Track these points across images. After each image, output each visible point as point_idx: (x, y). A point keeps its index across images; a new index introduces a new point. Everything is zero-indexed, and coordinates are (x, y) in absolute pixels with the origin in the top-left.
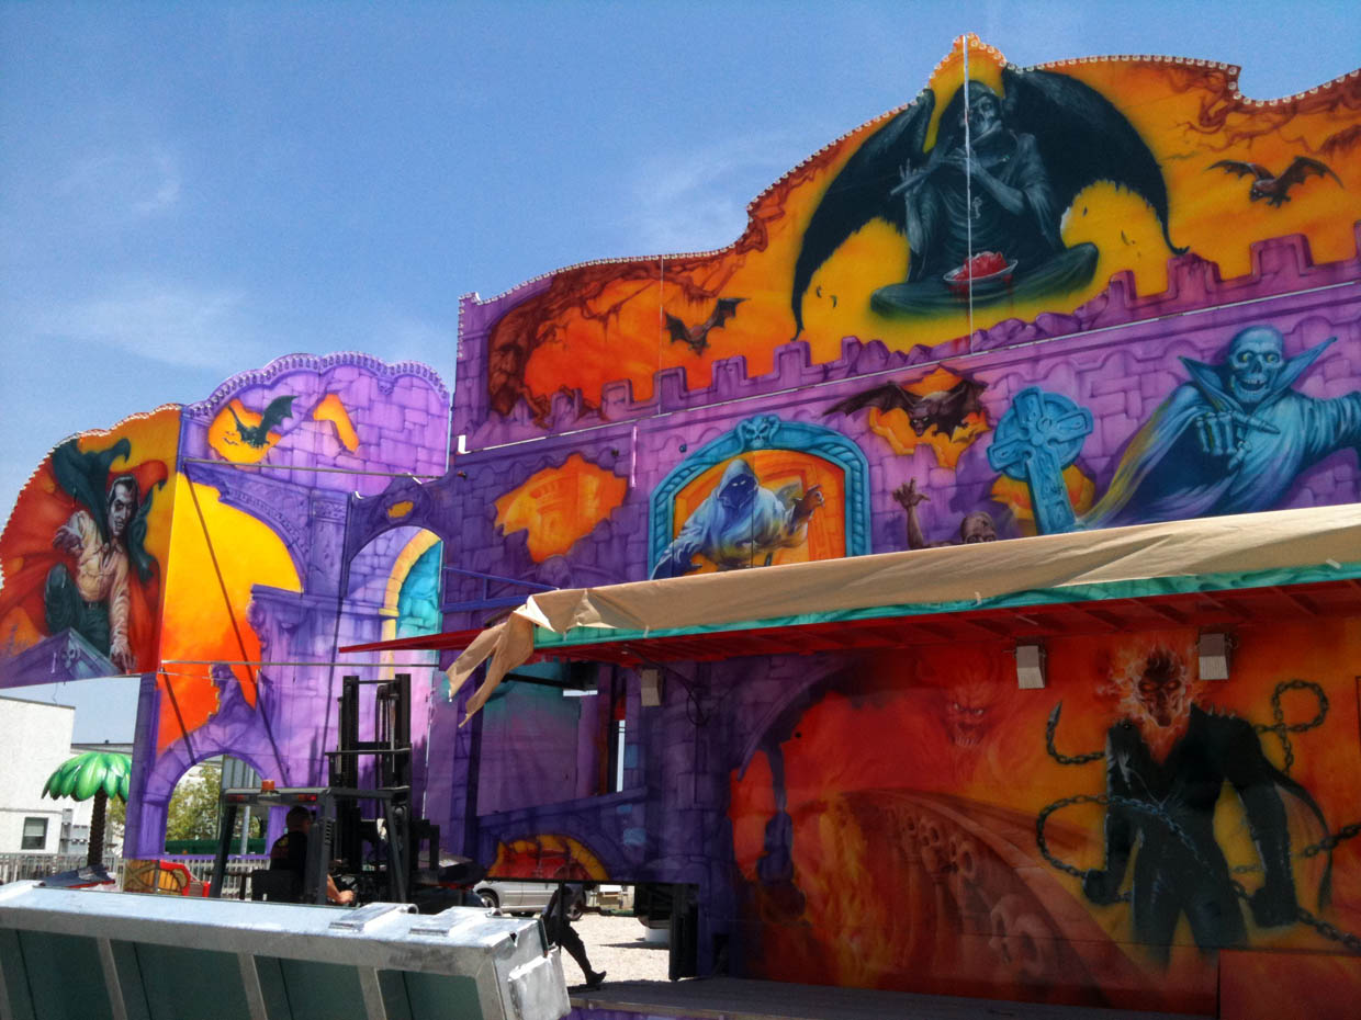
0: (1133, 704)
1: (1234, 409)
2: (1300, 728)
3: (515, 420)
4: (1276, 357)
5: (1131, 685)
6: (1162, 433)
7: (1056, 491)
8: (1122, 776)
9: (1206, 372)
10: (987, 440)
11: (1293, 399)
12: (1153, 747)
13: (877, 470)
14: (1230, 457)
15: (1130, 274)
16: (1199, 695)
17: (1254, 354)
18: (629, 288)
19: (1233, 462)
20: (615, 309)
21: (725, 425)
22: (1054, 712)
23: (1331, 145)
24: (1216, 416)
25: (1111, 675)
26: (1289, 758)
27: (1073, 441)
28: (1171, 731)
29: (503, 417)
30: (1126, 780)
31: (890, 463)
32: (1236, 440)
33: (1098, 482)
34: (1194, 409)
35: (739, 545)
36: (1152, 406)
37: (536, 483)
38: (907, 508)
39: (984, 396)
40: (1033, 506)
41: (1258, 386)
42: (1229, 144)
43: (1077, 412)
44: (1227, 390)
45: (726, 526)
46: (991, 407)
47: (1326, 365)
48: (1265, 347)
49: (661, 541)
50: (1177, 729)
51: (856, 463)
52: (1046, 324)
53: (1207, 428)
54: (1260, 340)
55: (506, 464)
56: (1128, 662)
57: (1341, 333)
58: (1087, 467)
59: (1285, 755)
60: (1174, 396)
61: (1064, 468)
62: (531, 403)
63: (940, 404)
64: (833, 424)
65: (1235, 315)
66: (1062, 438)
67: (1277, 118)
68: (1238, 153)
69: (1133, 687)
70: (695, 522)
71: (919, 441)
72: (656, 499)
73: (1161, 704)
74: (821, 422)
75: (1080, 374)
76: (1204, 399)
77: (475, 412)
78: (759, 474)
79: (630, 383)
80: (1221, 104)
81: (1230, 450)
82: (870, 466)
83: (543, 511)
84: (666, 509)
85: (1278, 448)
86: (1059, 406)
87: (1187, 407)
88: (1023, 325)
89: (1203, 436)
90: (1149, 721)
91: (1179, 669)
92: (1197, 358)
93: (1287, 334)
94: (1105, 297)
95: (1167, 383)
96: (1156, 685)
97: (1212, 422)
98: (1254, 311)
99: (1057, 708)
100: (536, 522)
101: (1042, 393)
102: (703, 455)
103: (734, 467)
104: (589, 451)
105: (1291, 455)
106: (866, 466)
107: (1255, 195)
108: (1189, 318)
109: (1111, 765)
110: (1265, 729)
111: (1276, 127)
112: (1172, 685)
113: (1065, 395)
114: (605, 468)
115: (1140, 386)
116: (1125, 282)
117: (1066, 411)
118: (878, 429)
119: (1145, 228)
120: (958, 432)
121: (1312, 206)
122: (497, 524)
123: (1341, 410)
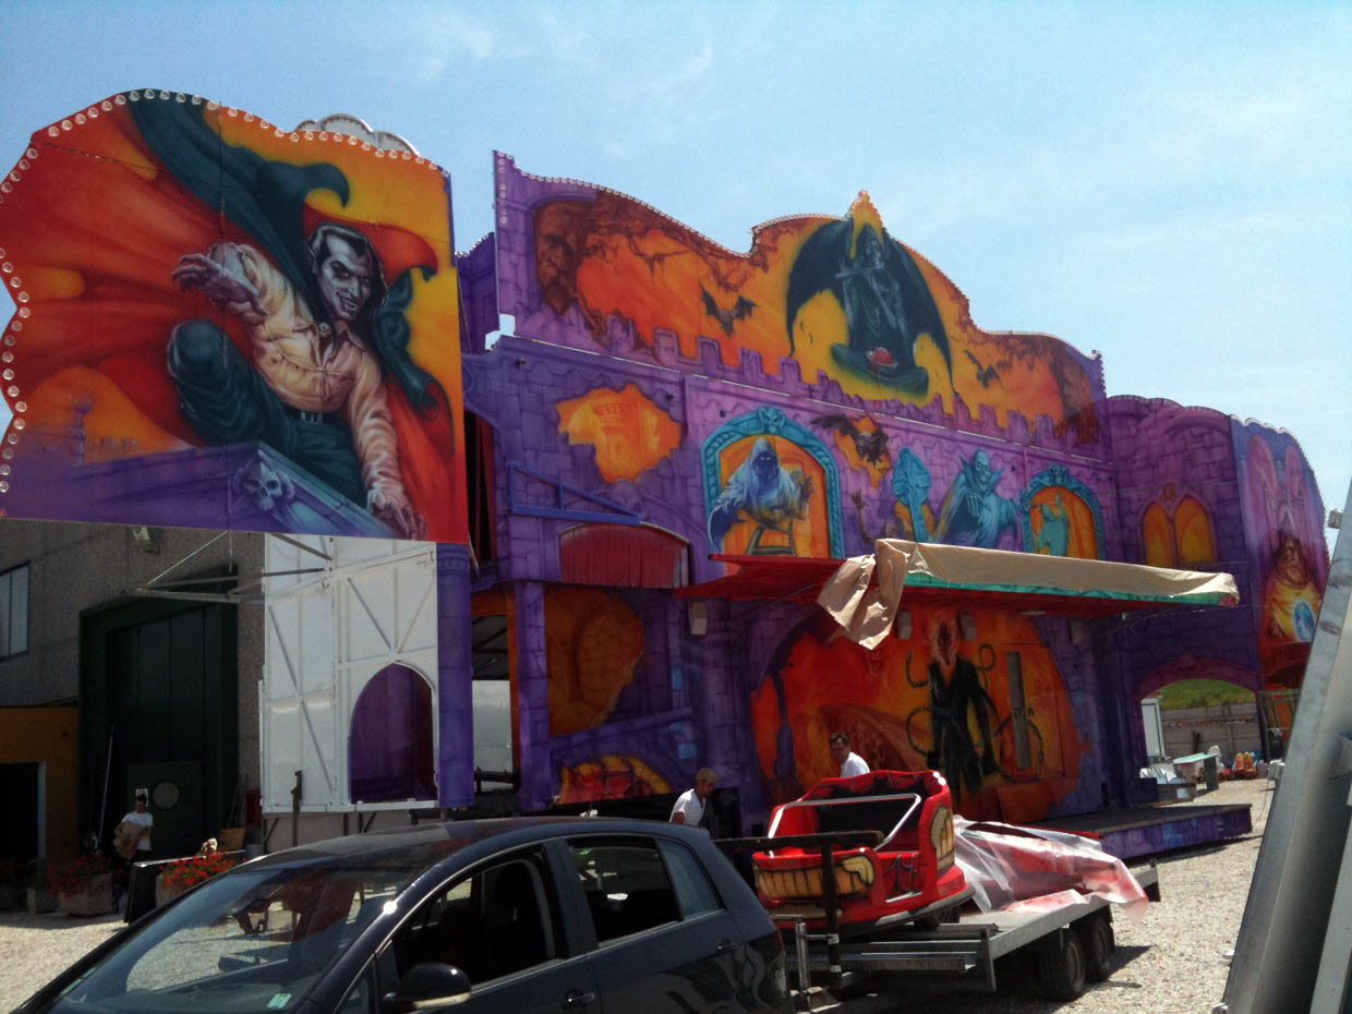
0: (936, 652)
1: (978, 493)
2: (989, 669)
3: (571, 323)
4: (989, 471)
6: (956, 497)
7: (920, 517)
8: (936, 694)
9: (968, 468)
10: (890, 476)
11: (994, 495)
12: (945, 677)
13: (843, 477)
14: (978, 518)
17: (982, 465)
18: (669, 245)
19: (978, 522)
20: (660, 258)
21: (750, 405)
23: (999, 365)
24: (972, 494)
27: (925, 488)
28: (950, 668)
29: (558, 315)
30: (937, 696)
31: (848, 473)
32: (980, 510)
34: (965, 487)
37: (597, 400)
38: (859, 507)
39: (888, 445)
40: (912, 524)
42: (968, 342)
43: (925, 472)
44: (975, 481)
46: (892, 454)
48: (986, 463)
50: (952, 667)
51: (831, 467)
53: (970, 500)
55: (562, 368)
58: (931, 507)
61: (923, 504)
62: (585, 312)
63: (868, 441)
64: (817, 433)
65: (975, 440)
66: (919, 484)
67: (982, 339)
68: (972, 349)
69: (936, 642)
70: (736, 478)
71: (861, 463)
72: (706, 451)
73: (946, 652)
75: (925, 448)
76: (968, 483)
79: (678, 336)
80: (965, 318)
81: (978, 515)
82: (839, 471)
83: (607, 430)
84: (715, 463)
85: (992, 519)
87: (962, 485)
88: (903, 405)
89: (968, 503)
90: (943, 662)
91: (951, 633)
94: (932, 405)
96: (943, 641)
97: (971, 497)
100: (601, 441)
101: (911, 452)
102: (736, 425)
104: (646, 386)
107: (979, 376)
108: (960, 434)
109: (932, 687)
111: (982, 343)
112: (949, 642)
113: (920, 459)
114: (660, 407)
115: (947, 466)
116: (938, 400)
117: (921, 469)
118: (841, 446)
120: (878, 464)
122: (561, 429)
123: (1008, 506)
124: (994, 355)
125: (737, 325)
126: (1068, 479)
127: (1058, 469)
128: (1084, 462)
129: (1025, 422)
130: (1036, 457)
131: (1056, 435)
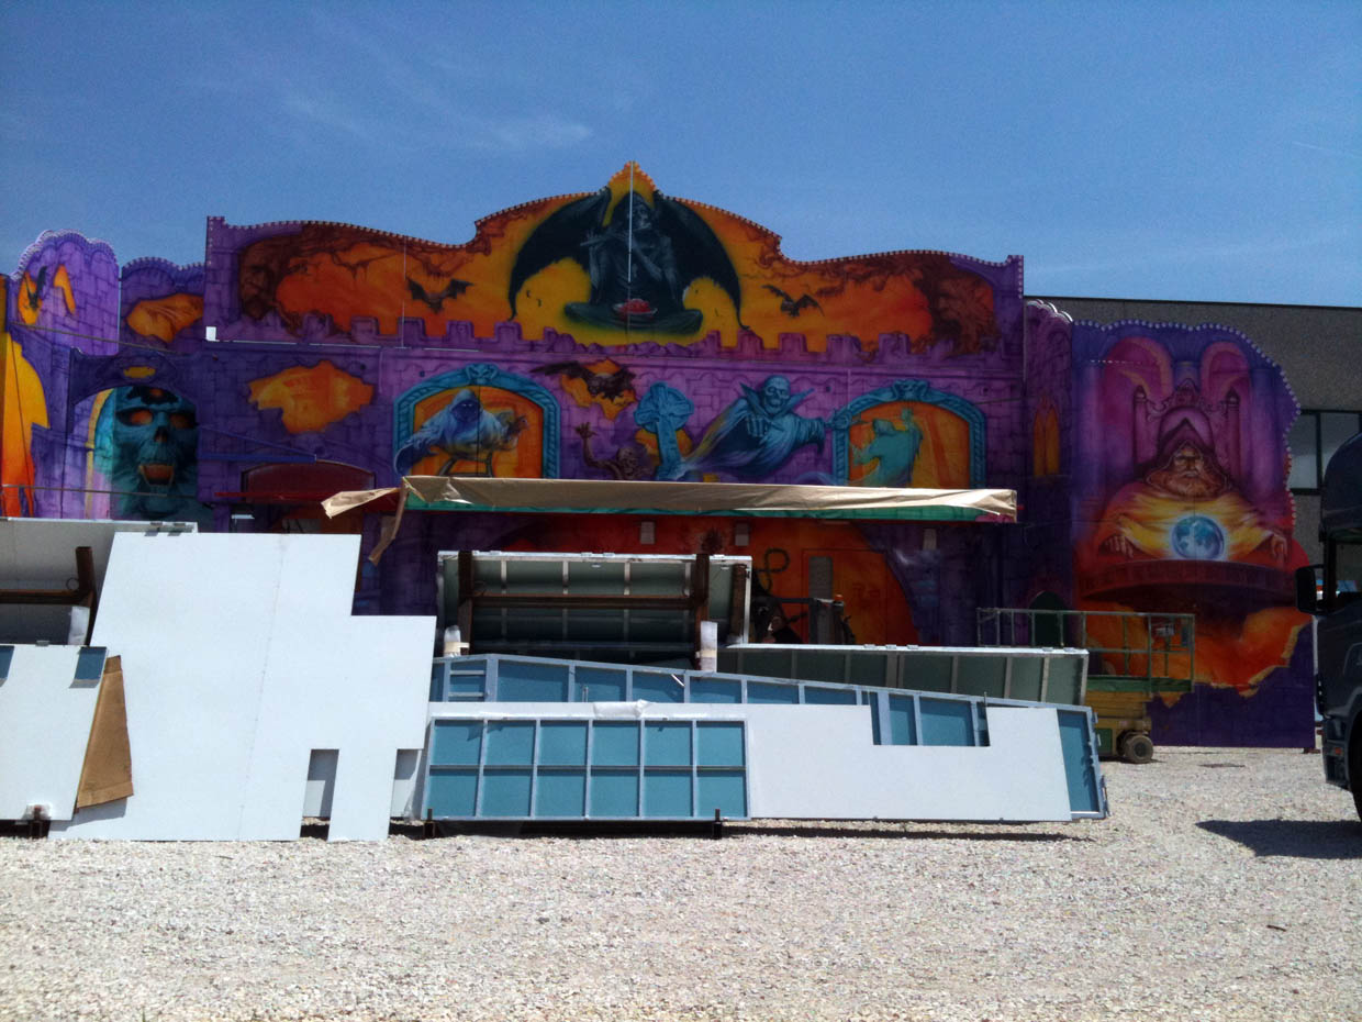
1: (764, 415)
2: (775, 571)
3: (268, 325)
4: (786, 394)
6: (729, 421)
7: (672, 442)
9: (752, 394)
10: (634, 408)
11: (792, 416)
13: (566, 413)
14: (762, 438)
15: (718, 333)
17: (776, 389)
18: (375, 252)
19: (762, 442)
20: (364, 264)
21: (455, 364)
23: (821, 292)
24: (756, 417)
25: (687, 540)
27: (682, 417)
29: (256, 321)
31: (574, 410)
32: (764, 431)
33: (695, 441)
34: (745, 411)
35: (468, 444)
36: (725, 406)
37: (288, 375)
38: (585, 437)
39: (634, 382)
40: (659, 449)
41: (776, 406)
42: (773, 277)
43: (685, 401)
44: (761, 404)
45: (456, 432)
46: (638, 389)
48: (782, 387)
49: (404, 434)
51: (551, 406)
52: (672, 349)
53: (751, 422)
54: (779, 383)
55: (257, 357)
56: (696, 534)
58: (689, 431)
59: (767, 583)
60: (735, 403)
61: (678, 430)
62: (283, 316)
63: (606, 381)
64: (537, 379)
65: (769, 368)
66: (676, 413)
67: (797, 271)
68: (777, 283)
69: (699, 546)
70: (432, 424)
71: (593, 400)
72: (399, 405)
74: (528, 377)
75: (688, 381)
76: (750, 407)
77: (225, 311)
78: (483, 402)
79: (377, 320)
80: (771, 255)
81: (761, 435)
82: (561, 409)
83: (296, 397)
84: (408, 413)
85: (783, 439)
86: (677, 398)
87: (742, 410)
88: (659, 347)
89: (748, 425)
91: (721, 540)
92: (749, 385)
94: (704, 342)
95: (732, 396)
96: (709, 546)
97: (753, 420)
100: (290, 405)
101: (667, 386)
102: (438, 381)
103: (464, 394)
104: (340, 361)
106: (559, 410)
107: (784, 308)
108: (744, 365)
110: (760, 571)
111: (796, 275)
112: (717, 547)
113: (680, 391)
114: (353, 375)
115: (720, 394)
116: (715, 337)
117: (680, 400)
118: (567, 388)
119: (727, 309)
120: (617, 399)
121: (809, 322)
122: (251, 400)
123: (813, 425)
124: (814, 284)
125: (446, 303)
126: (927, 392)
127: (911, 383)
128: (963, 373)
129: (856, 342)
130: (871, 374)
131: (913, 351)
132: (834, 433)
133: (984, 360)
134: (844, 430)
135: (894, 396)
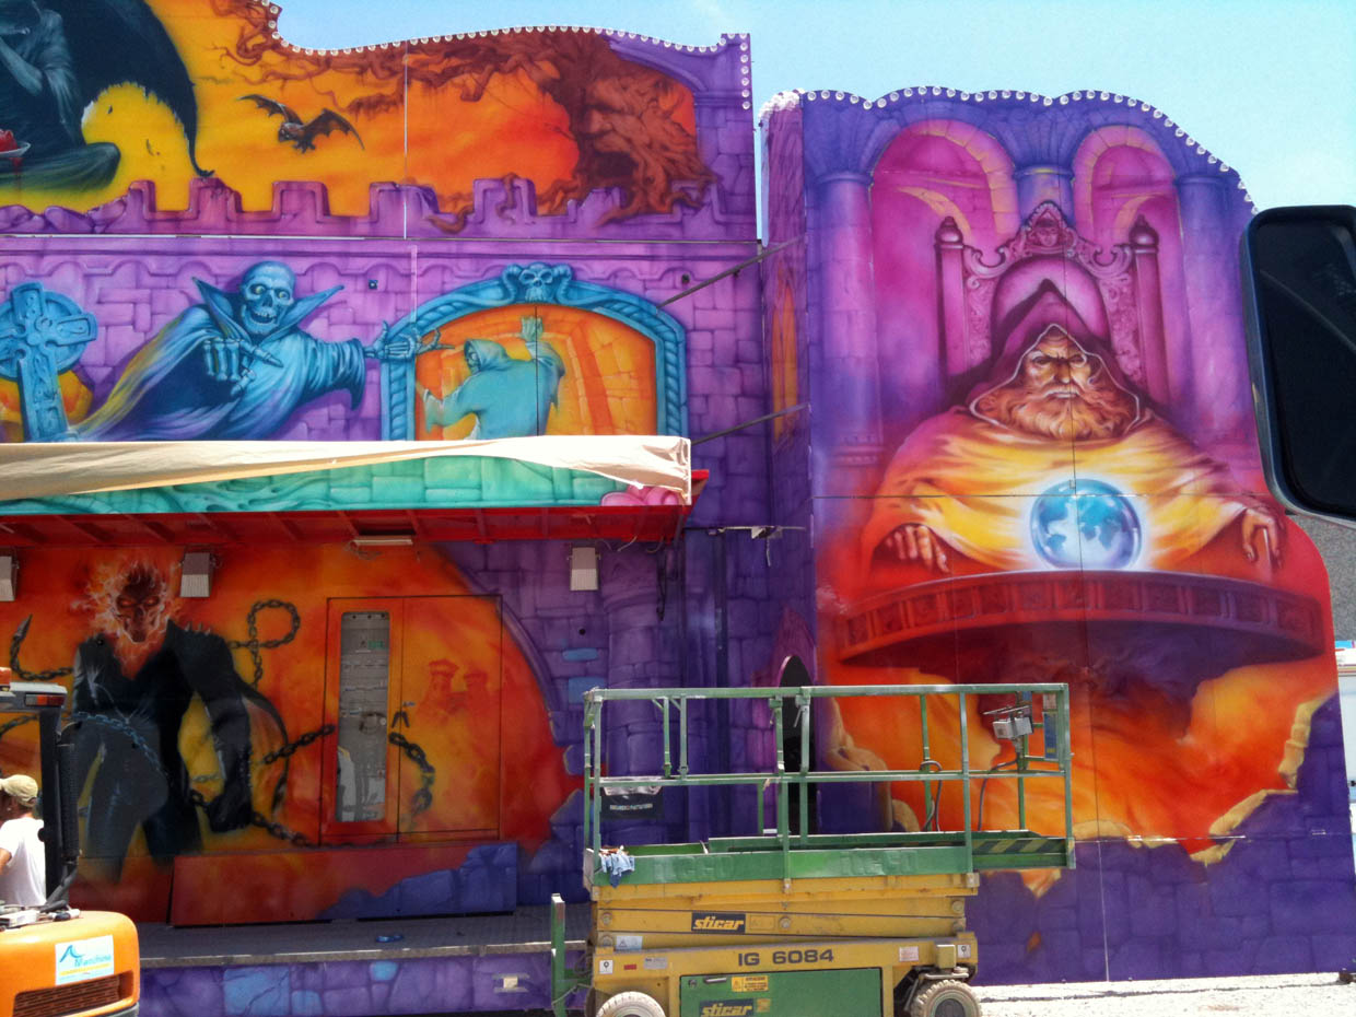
0: (108, 620)
1: (242, 337)
2: (271, 645)
4: (287, 295)
5: (108, 601)
6: (169, 351)
7: (50, 396)
8: (89, 692)
9: (219, 299)
11: (299, 338)
12: (125, 662)
14: (235, 383)
15: (151, 185)
16: (178, 612)
17: (266, 289)
19: (236, 389)
22: (22, 626)
23: (357, 106)
24: (224, 343)
25: (88, 590)
26: (258, 673)
27: (74, 346)
28: (145, 646)
30: (94, 695)
32: (241, 368)
33: (97, 392)
34: (203, 332)
36: (162, 321)
41: (267, 320)
42: (263, 80)
43: (80, 317)
44: (237, 318)
47: (332, 310)
50: (151, 645)
52: (57, 218)
53: (214, 352)
54: (274, 276)
56: (107, 576)
57: (349, 285)
58: (87, 376)
59: (255, 669)
60: (183, 316)
65: (252, 247)
66: (61, 340)
67: (312, 68)
68: (271, 91)
69: (111, 602)
73: (138, 619)
75: (88, 277)
80: (260, 39)
81: (235, 377)
85: (281, 380)
86: (63, 310)
87: (196, 329)
88: (31, 215)
89: (209, 359)
90: (123, 635)
91: (160, 586)
92: (211, 282)
93: (299, 275)
94: (122, 203)
95: (180, 303)
96: (133, 601)
97: (220, 347)
98: (270, 247)
99: (25, 622)
101: (44, 290)
105: (292, 389)
107: (283, 135)
108: (207, 241)
109: (79, 681)
110: (239, 645)
111: (310, 75)
112: (151, 602)
113: (70, 297)
115: (151, 301)
116: (145, 192)
117: (70, 314)
119: (171, 140)
123: (341, 354)
124: (345, 91)
126: (570, 286)
127: (538, 269)
128: (639, 250)
129: (429, 197)
130: (458, 256)
131: (542, 210)
132: (385, 367)
133: (680, 225)
134: (405, 361)
135: (506, 294)
